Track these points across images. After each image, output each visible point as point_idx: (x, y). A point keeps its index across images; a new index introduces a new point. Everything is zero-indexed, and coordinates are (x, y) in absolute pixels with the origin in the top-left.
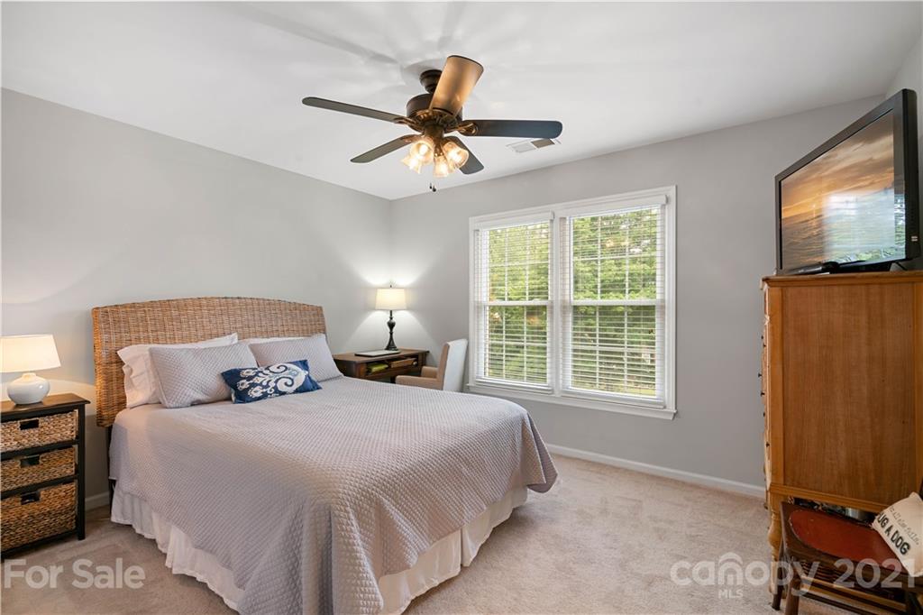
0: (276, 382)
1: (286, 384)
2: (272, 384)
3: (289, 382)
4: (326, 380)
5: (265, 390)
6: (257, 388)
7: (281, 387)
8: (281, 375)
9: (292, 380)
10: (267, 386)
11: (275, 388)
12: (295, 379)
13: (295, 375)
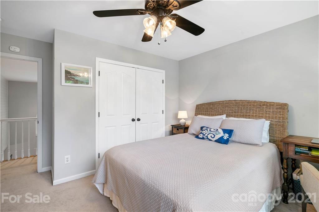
0: (208, 134)
1: (211, 136)
2: (206, 135)
3: (213, 136)
4: (245, 144)
5: (203, 136)
6: (201, 134)
7: (209, 137)
8: (212, 132)
9: (214, 136)
10: (204, 135)
11: (207, 136)
12: (216, 136)
13: (217, 134)
